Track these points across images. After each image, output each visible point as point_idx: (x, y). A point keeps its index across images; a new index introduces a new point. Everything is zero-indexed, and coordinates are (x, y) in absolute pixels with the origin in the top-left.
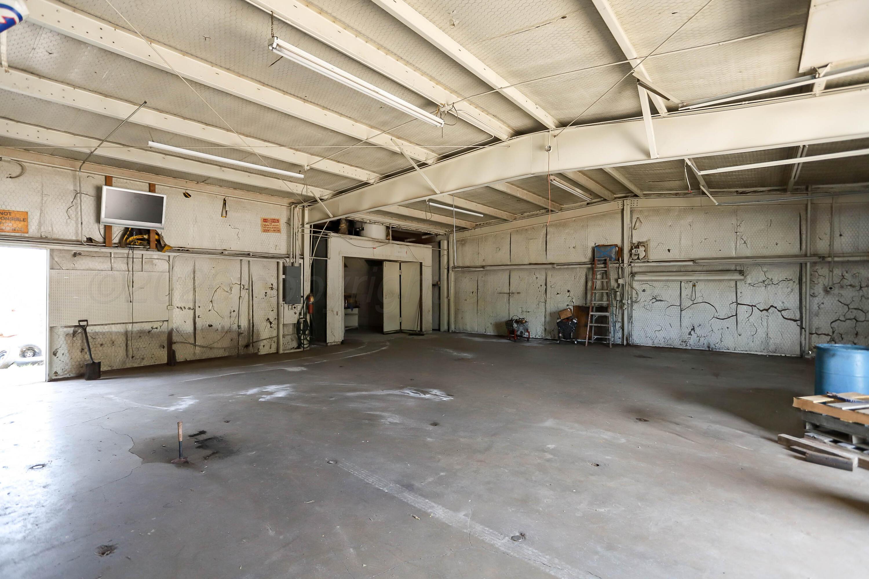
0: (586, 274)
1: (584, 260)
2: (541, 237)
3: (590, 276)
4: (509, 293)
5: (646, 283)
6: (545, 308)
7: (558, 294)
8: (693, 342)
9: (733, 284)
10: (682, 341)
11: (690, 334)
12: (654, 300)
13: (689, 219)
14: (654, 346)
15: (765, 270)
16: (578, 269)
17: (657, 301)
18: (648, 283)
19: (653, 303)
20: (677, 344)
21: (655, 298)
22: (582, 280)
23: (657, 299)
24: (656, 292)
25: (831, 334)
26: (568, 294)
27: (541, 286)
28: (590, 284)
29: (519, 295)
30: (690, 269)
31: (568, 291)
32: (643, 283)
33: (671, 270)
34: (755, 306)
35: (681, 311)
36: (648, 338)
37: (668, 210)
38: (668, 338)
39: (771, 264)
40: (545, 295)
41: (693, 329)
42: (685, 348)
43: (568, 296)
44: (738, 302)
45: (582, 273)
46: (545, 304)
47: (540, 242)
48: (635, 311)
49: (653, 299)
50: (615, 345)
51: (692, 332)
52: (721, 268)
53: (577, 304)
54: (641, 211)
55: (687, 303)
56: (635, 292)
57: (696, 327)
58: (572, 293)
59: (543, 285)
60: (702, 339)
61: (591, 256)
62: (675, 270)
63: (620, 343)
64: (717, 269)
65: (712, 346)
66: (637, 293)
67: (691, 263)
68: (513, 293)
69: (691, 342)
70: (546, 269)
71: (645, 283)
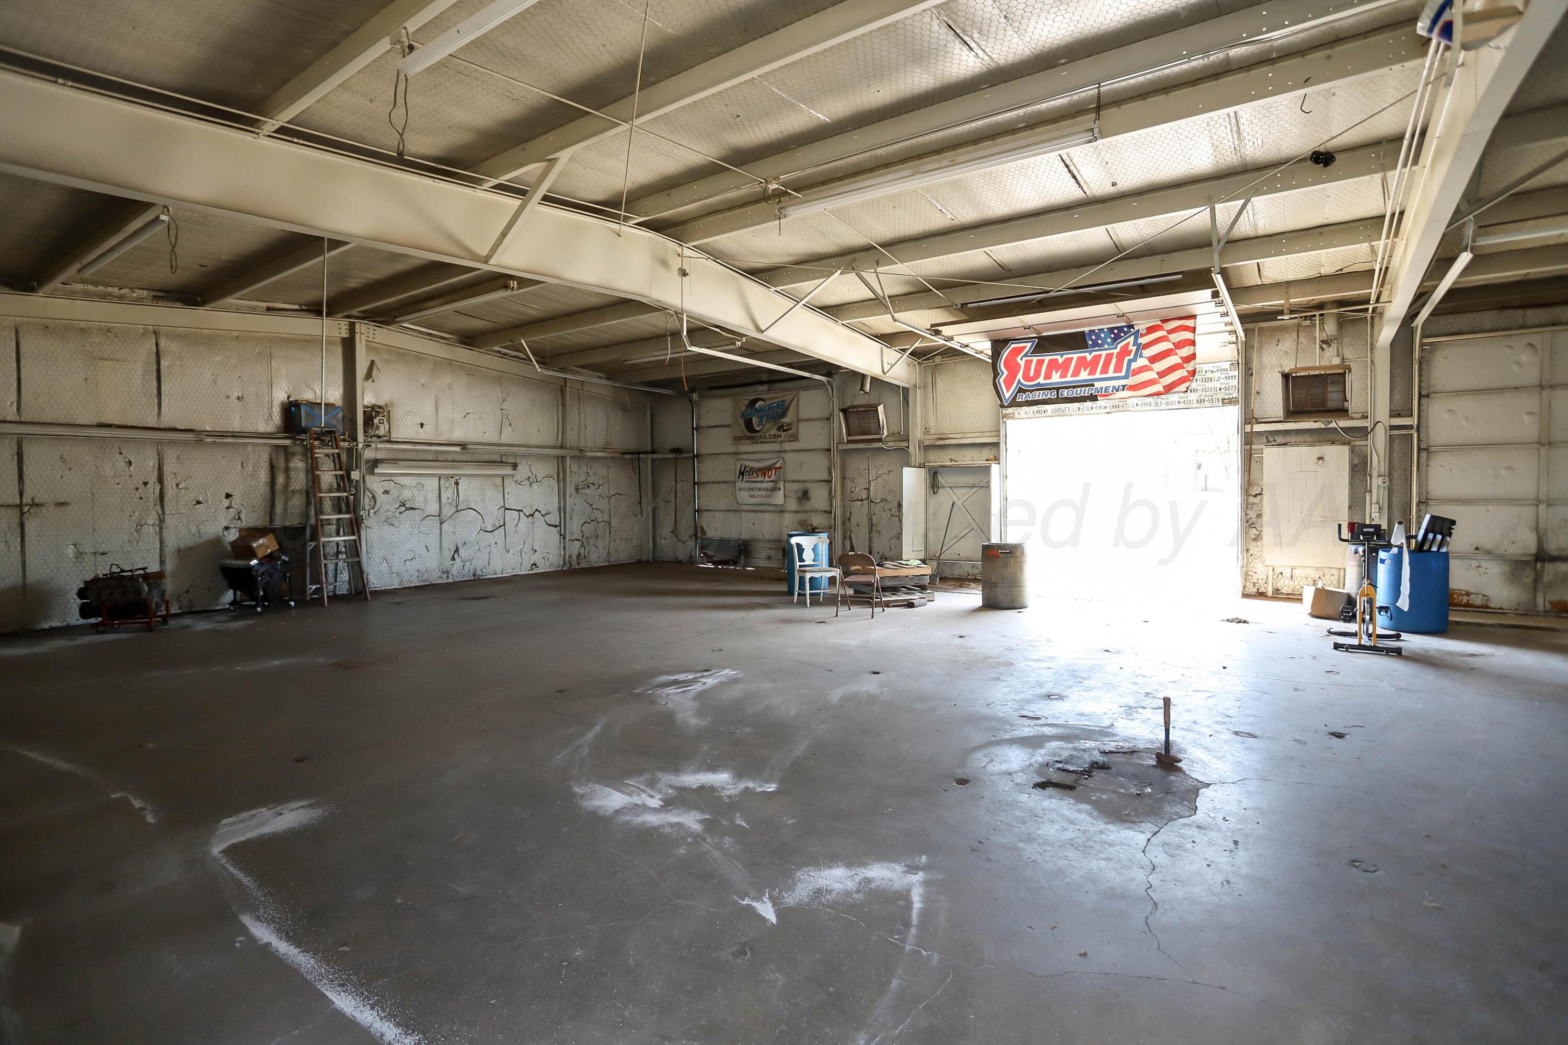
0: (271, 460)
1: (263, 427)
2: (141, 359)
3: (281, 464)
4: (20, 506)
5: (390, 478)
6: (161, 541)
7: (199, 503)
8: (459, 572)
9: (499, 481)
10: (443, 572)
11: (453, 559)
12: (403, 509)
13: (449, 379)
14: (402, 587)
15: (530, 463)
16: (250, 448)
17: (407, 509)
18: (393, 478)
19: (400, 513)
20: (436, 578)
21: (404, 505)
22: (263, 472)
23: (407, 506)
24: (406, 494)
25: (581, 538)
26: (226, 502)
27: (145, 484)
28: (281, 479)
29: (63, 509)
30: (458, 458)
31: (228, 496)
32: (383, 478)
33: (424, 457)
34: (522, 511)
35: (441, 524)
36: (395, 575)
37: (418, 358)
38: (423, 570)
39: (535, 456)
40: (158, 508)
41: (457, 551)
42: (445, 581)
43: (228, 508)
44: (506, 506)
45: (259, 459)
46: (161, 528)
47: (139, 372)
48: (371, 530)
49: (400, 506)
50: (335, 598)
51: (456, 555)
52: (486, 458)
53: (250, 525)
54: (376, 349)
55: (448, 511)
56: (370, 495)
57: (460, 546)
58: (236, 501)
59: (151, 483)
60: (467, 564)
61: (280, 422)
62: (430, 459)
63: (346, 593)
64: (482, 460)
65: (479, 572)
66: (374, 497)
67: (457, 449)
68: (34, 504)
69: (454, 571)
70: (159, 442)
71: (387, 478)
